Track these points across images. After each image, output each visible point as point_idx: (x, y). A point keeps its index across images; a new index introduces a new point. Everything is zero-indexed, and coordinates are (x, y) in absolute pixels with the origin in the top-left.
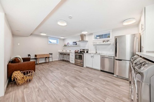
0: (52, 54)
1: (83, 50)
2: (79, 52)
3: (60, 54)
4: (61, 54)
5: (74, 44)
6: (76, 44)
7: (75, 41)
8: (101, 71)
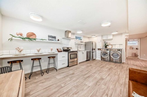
1: (67, 48)
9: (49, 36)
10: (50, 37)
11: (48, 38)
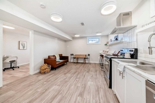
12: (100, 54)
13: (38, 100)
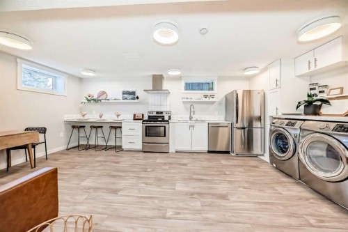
0: (43, 130)
1: (157, 113)
2: (146, 118)
3: (73, 127)
4: (77, 127)
5: (126, 96)
6: (137, 98)
7: (131, 90)
8: (209, 152)
9: (124, 93)
10: (126, 94)
11: (121, 95)
12: (68, 123)
13: (213, 192)
